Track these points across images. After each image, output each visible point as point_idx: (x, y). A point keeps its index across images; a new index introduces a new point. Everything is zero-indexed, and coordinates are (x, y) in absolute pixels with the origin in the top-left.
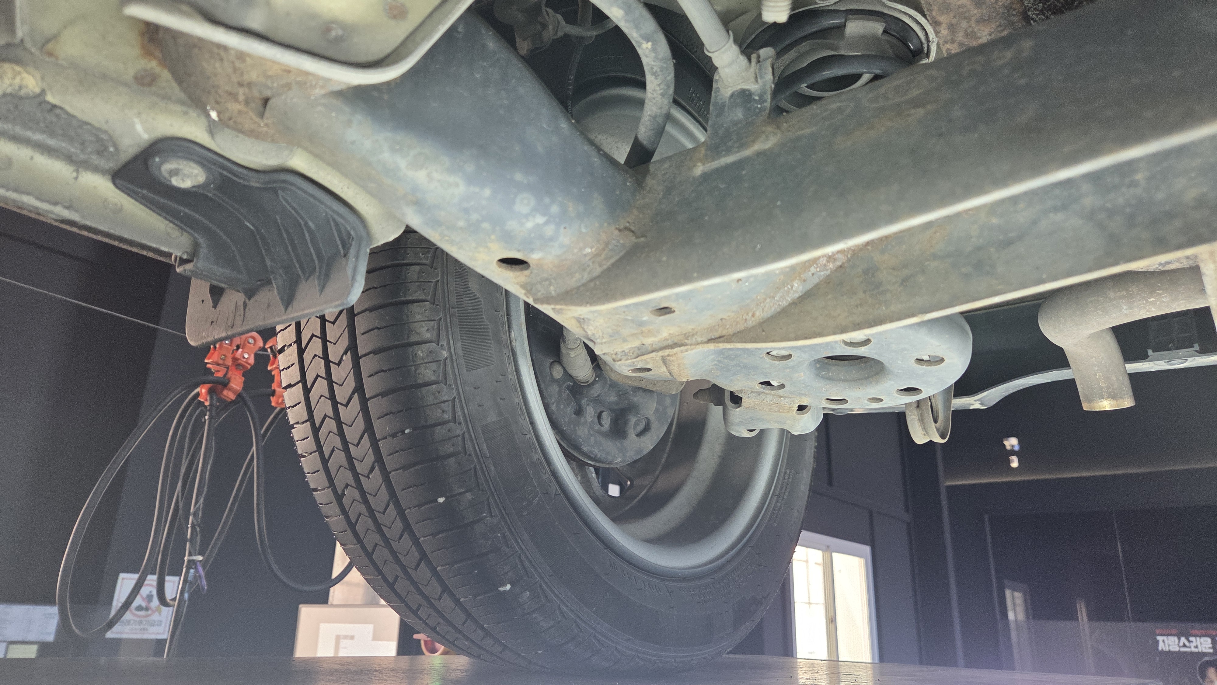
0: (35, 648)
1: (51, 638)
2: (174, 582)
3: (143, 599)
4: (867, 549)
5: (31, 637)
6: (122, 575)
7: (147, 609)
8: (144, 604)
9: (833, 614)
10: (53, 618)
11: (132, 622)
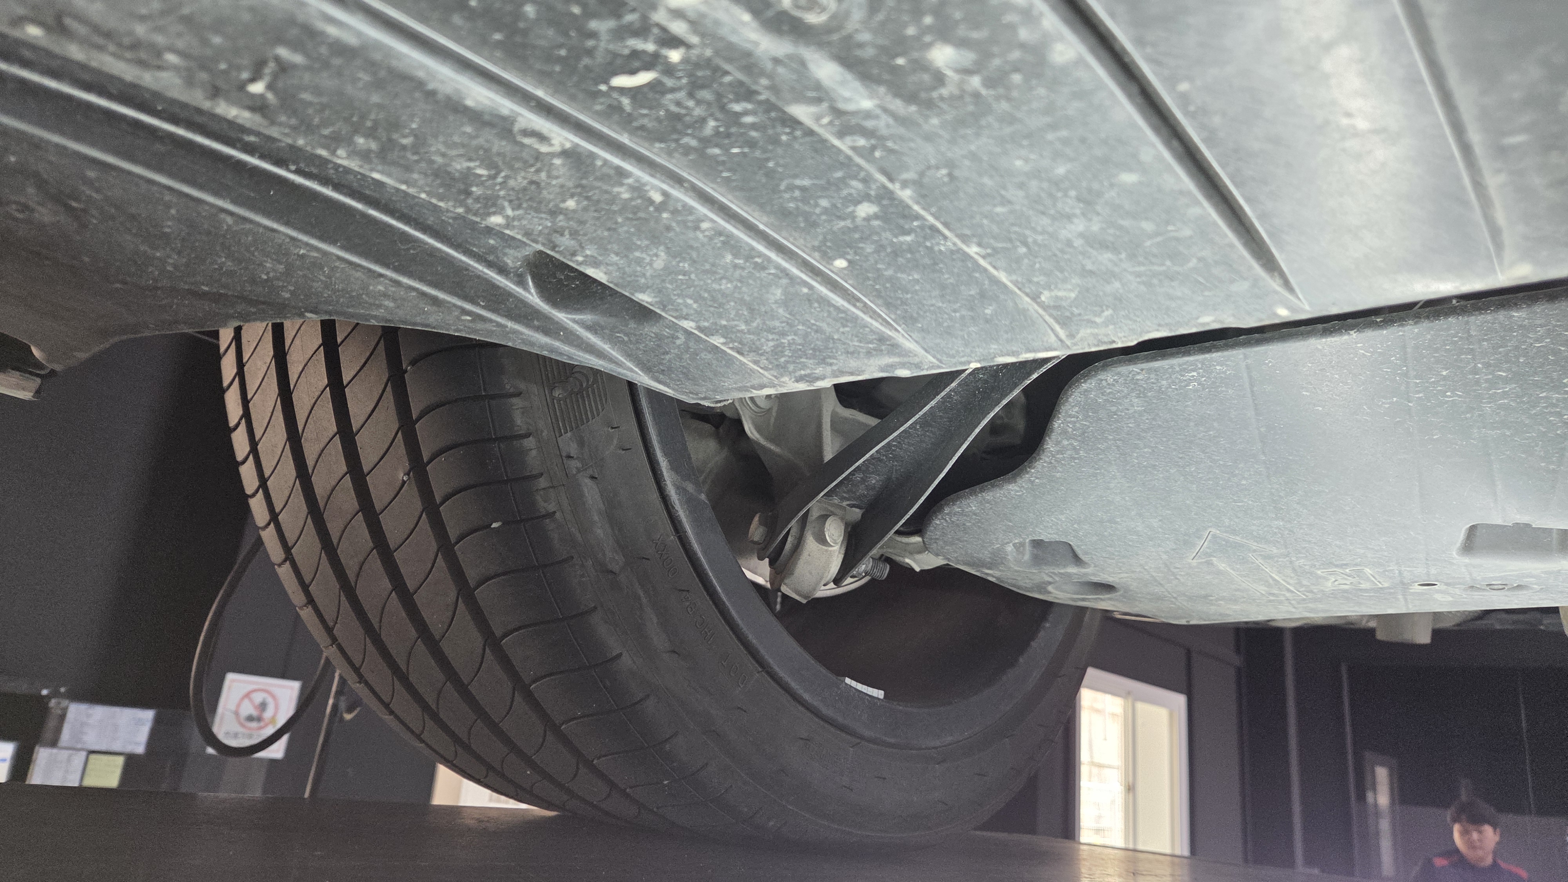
0: (120, 761)
1: (140, 749)
2: (292, 688)
3: (256, 707)
4: (1180, 700)
5: (116, 747)
6: (231, 677)
7: (259, 719)
8: (255, 713)
9: (1131, 779)
10: (143, 724)
11: (240, 736)
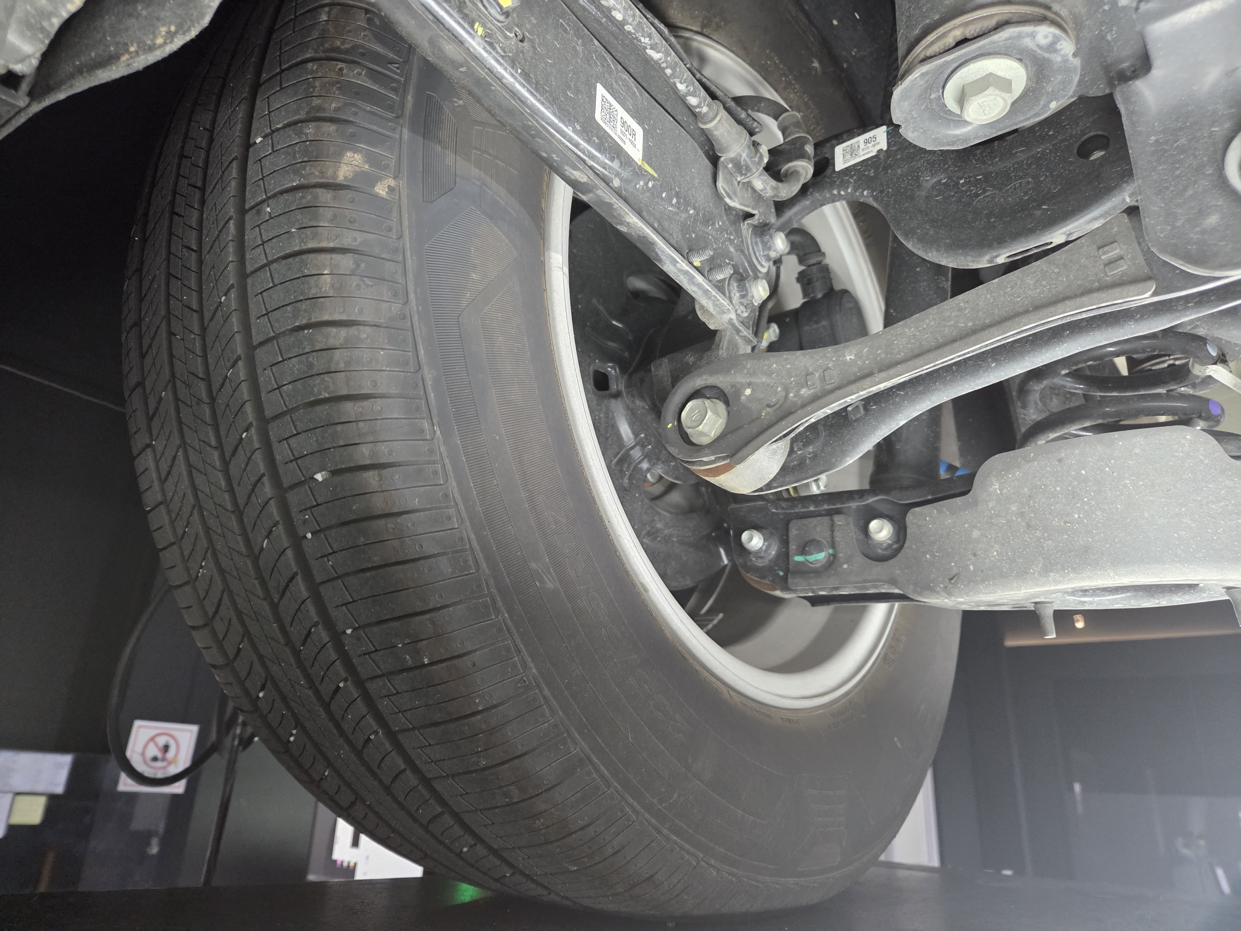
0: (43, 799)
1: (60, 789)
2: (191, 731)
3: (160, 749)
5: (40, 788)
6: (138, 723)
7: (164, 759)
8: (159, 755)
10: (63, 766)
